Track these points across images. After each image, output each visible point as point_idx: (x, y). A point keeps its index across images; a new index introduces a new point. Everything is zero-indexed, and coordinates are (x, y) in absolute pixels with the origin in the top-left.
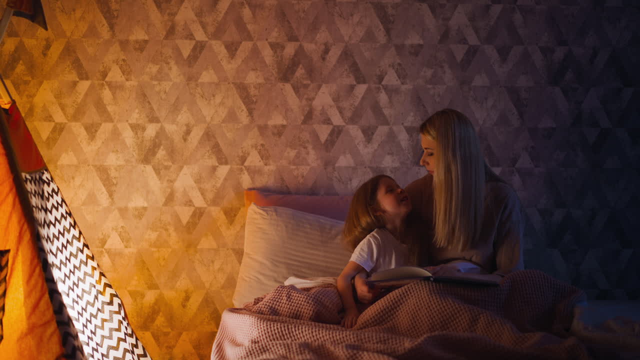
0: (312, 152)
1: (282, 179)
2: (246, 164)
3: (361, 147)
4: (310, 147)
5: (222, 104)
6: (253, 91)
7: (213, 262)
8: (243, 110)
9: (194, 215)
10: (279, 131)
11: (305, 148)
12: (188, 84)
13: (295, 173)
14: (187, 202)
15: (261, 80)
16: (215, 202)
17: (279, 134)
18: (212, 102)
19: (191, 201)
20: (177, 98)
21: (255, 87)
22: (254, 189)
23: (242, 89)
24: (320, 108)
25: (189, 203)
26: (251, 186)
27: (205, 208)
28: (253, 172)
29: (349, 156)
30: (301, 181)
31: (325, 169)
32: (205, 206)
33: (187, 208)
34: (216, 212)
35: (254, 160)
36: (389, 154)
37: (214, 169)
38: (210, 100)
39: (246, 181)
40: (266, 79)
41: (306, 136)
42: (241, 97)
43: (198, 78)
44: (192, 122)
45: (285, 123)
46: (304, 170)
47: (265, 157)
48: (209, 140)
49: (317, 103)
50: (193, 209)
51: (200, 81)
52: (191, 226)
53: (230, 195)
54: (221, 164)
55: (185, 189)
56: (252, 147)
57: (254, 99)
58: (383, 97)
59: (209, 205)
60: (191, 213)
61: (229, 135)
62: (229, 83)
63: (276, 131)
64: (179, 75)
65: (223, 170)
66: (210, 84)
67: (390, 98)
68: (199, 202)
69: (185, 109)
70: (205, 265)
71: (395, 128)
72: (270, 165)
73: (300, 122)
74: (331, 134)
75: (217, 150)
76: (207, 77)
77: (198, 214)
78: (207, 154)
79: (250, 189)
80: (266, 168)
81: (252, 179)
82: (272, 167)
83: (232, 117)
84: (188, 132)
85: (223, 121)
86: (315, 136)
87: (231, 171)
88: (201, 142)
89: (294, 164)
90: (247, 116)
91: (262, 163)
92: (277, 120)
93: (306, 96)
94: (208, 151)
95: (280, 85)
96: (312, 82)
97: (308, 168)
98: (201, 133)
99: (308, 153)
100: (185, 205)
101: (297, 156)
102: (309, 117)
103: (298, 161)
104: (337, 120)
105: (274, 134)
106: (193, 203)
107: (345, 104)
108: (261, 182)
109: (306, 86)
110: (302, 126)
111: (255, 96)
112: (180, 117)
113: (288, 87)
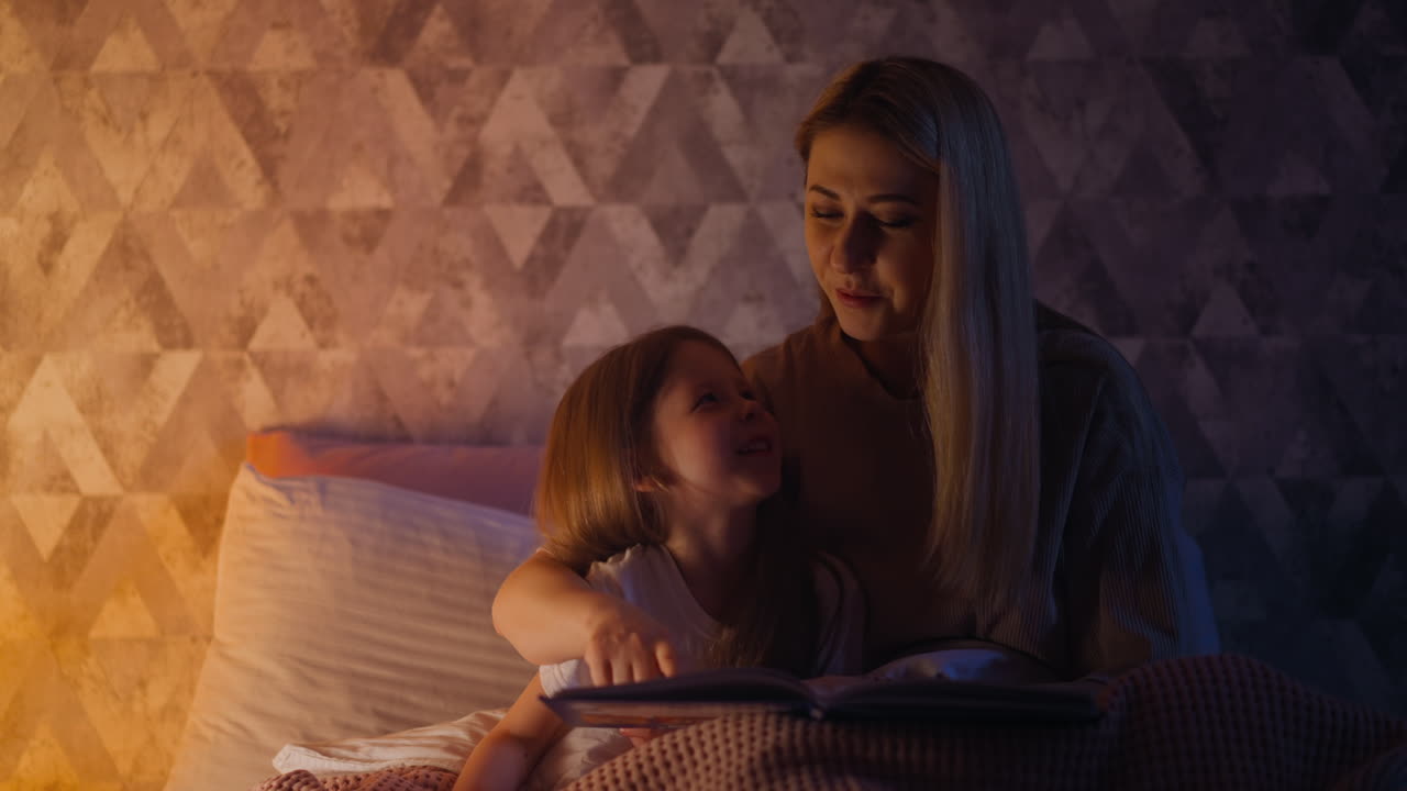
0: (481, 299)
1: (381, 397)
2: (256, 344)
3: (650, 280)
4: (474, 283)
5: (171, 142)
6: (276, 99)
7: (142, 684)
8: (242, 164)
9: (76, 524)
10: (368, 231)
11: (458, 285)
12: (57, 81)
13: (425, 372)
14: (54, 479)
15: (303, 61)
16: (149, 477)
17: (369, 241)
18: (138, 137)
19: (66, 476)
20: (21, 129)
21: (283, 84)
22: (281, 428)
23: (241, 93)
24: (506, 149)
25: (61, 482)
26: (272, 420)
27: (117, 499)
28: (279, 372)
29: (608, 310)
30: (445, 397)
31: (528, 355)
32: (117, 490)
33: (51, 501)
34: (154, 511)
35: (282, 329)
36: (747, 299)
37: (147, 363)
38: (131, 131)
39: (256, 402)
40: (322, 57)
41: (460, 245)
42: (236, 118)
43: (91, 60)
44: (71, 207)
45: (386, 201)
46: (454, 361)
47: (320, 317)
48: (128, 267)
49: (496, 134)
50: (73, 502)
51: (96, 67)
52: (67, 563)
53: (203, 449)
54: (169, 345)
55: (46, 436)
56: (276, 285)
57: (281, 124)
58: (722, 108)
59: (128, 489)
60: (65, 519)
61: (197, 248)
62: (195, 74)
63: (355, 231)
64: (27, 51)
65: (179, 368)
66: (131, 76)
67: (747, 108)
68: (95, 477)
69: (46, 162)
70: (117, 697)
71: (767, 212)
72: (336, 345)
73: (437, 197)
74: (548, 234)
75: (156, 301)
76: (122, 53)
77: (93, 519)
78: (123, 314)
79: (267, 430)
80: (326, 359)
81: (277, 395)
82: (342, 355)
83: (205, 185)
84: (57, 242)
85: (177, 203)
86: (492, 245)
87: (204, 371)
88: (103, 273)
89: (421, 343)
90: (259, 183)
91: (309, 342)
92: (360, 192)
93: (457, 111)
94: (127, 304)
95: (370, 74)
96: (478, 60)
97: (470, 353)
98: (101, 245)
99: (467, 304)
100: (48, 489)
101: (431, 315)
102: (468, 178)
103: (434, 331)
104: (566, 188)
105: (348, 239)
106: (73, 482)
107: (594, 134)
108: (306, 405)
109: (458, 77)
110: (448, 212)
111: (284, 113)
112: (28, 190)
113: (396, 81)
